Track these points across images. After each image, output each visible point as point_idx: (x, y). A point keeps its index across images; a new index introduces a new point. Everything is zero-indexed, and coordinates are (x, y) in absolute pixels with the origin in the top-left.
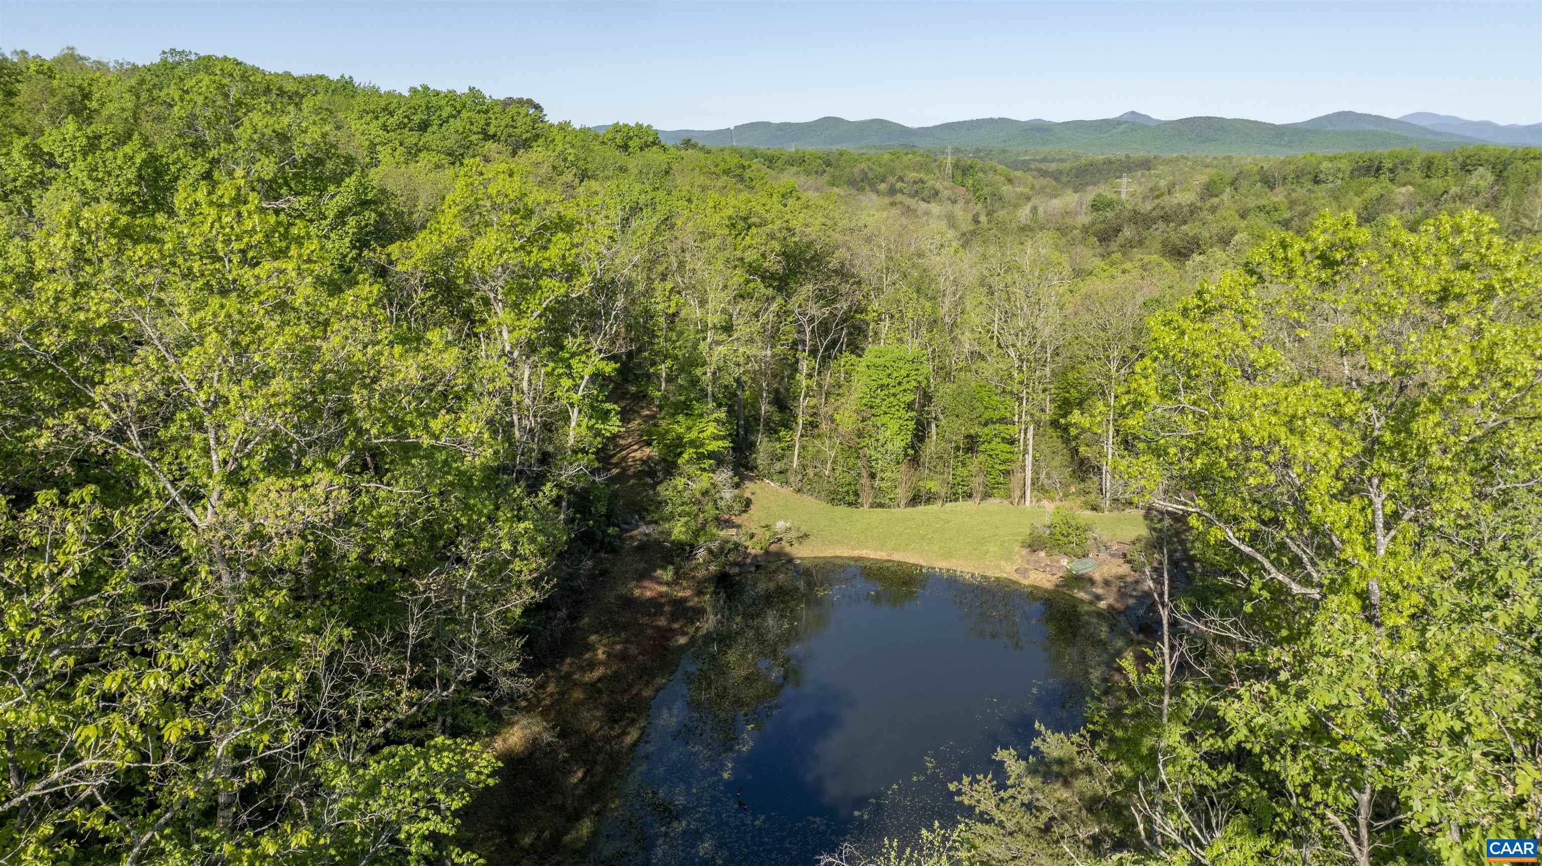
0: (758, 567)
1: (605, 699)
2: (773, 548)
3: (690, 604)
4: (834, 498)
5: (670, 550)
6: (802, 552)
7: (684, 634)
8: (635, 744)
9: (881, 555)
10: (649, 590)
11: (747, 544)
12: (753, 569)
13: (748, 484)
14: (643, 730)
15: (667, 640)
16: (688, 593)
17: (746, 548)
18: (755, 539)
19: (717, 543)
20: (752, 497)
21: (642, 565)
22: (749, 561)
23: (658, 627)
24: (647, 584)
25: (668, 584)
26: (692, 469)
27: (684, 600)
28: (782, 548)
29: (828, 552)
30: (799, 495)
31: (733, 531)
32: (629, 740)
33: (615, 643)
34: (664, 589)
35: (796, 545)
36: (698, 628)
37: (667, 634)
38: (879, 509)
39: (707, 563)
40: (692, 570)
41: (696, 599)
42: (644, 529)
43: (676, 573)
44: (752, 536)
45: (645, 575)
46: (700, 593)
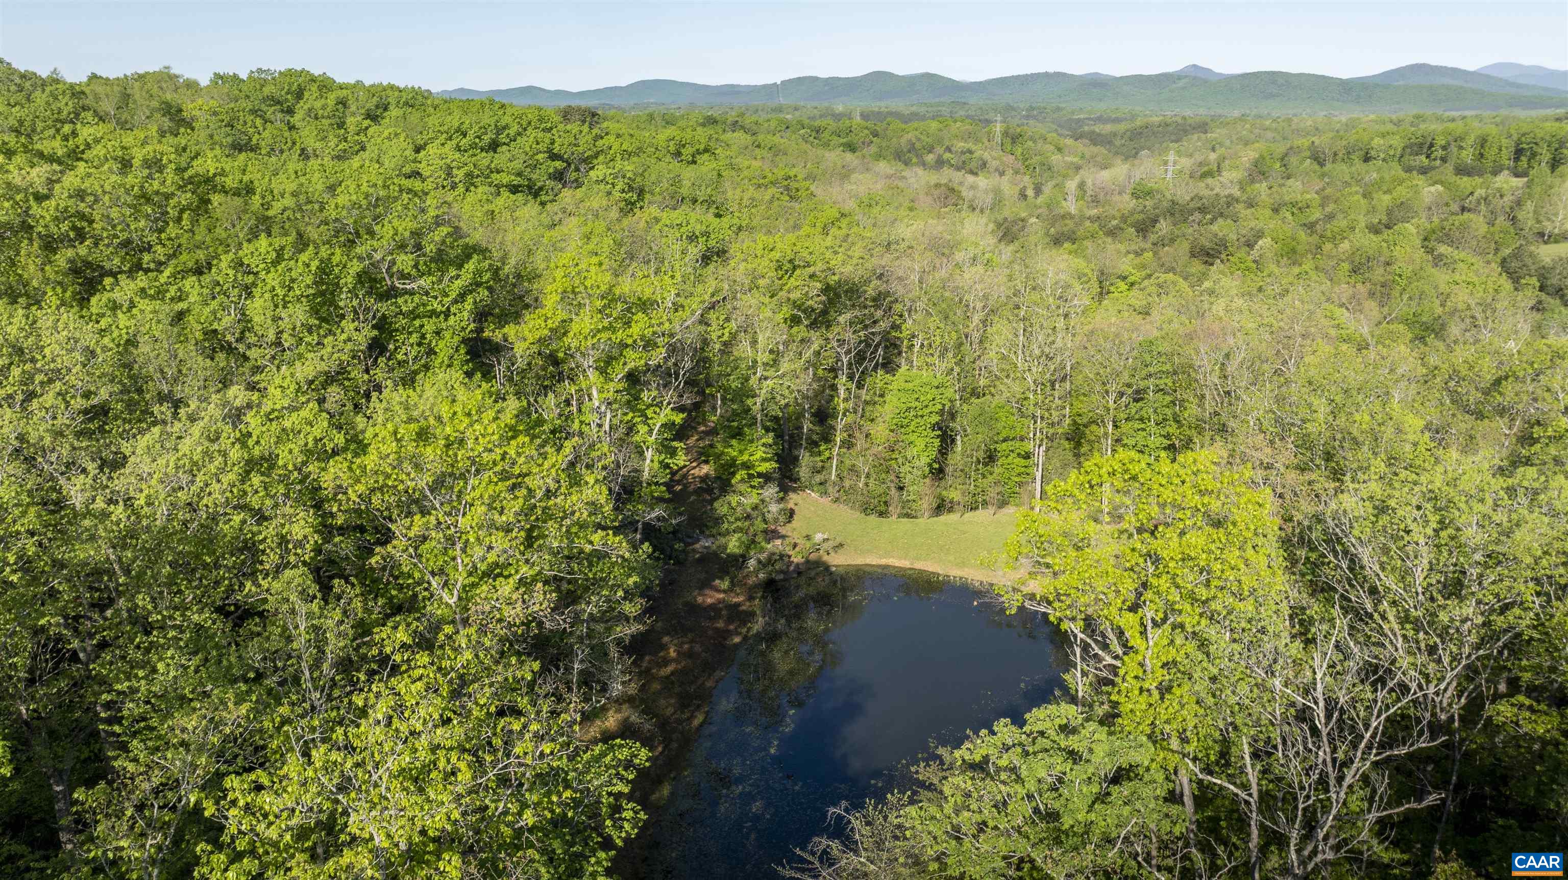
0: (799, 573)
1: (677, 690)
2: (813, 557)
3: (744, 608)
4: (866, 510)
5: (725, 561)
6: (837, 560)
7: (738, 634)
8: (701, 725)
9: (905, 563)
10: (710, 598)
11: (790, 553)
12: (795, 575)
13: (792, 495)
14: (707, 713)
15: (725, 639)
16: (741, 599)
17: (790, 557)
18: (797, 549)
19: (765, 555)
20: (796, 508)
21: (703, 576)
22: (792, 568)
23: (716, 628)
24: (707, 592)
25: (724, 591)
26: (743, 487)
27: (738, 605)
28: (820, 557)
29: (860, 561)
30: (835, 505)
31: (778, 542)
32: (696, 722)
33: (683, 643)
34: (722, 596)
35: (833, 554)
36: (749, 629)
37: (725, 634)
38: (906, 520)
39: (756, 572)
40: (744, 577)
41: (748, 604)
42: (705, 543)
43: (732, 582)
44: (795, 545)
45: (705, 584)
46: (751, 598)
